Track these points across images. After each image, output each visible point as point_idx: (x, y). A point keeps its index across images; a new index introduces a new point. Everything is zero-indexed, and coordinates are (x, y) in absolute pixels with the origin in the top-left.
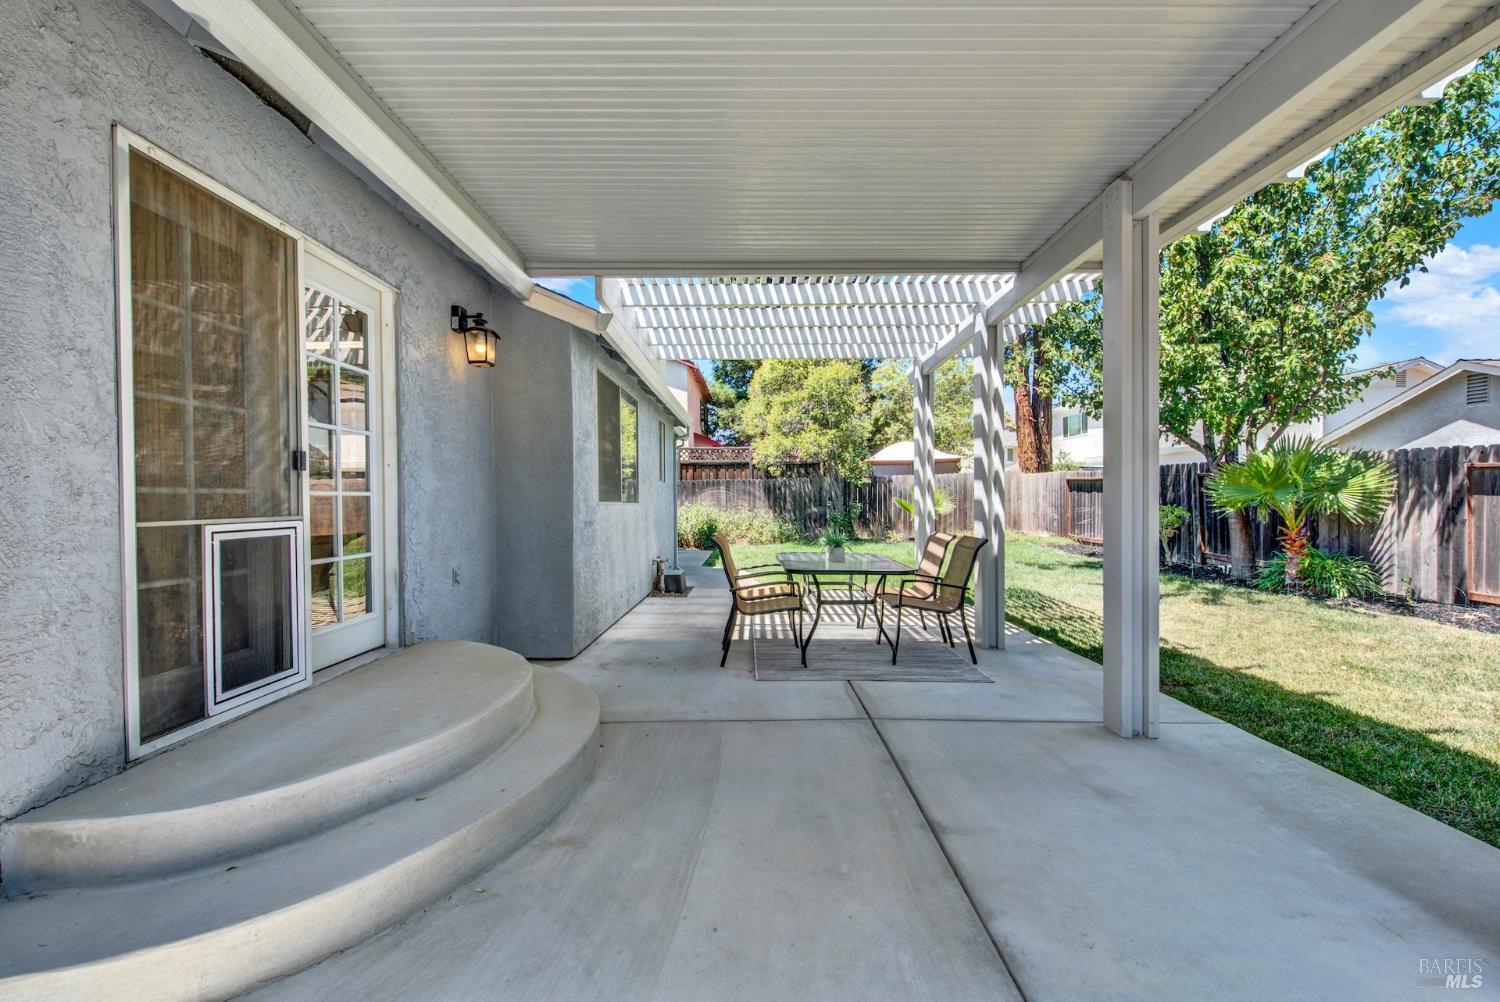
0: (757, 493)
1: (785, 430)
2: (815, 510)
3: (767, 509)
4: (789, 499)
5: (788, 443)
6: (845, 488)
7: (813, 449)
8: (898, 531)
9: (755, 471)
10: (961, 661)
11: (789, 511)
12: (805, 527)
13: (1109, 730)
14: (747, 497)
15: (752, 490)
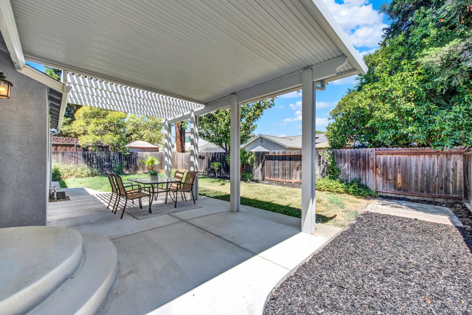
0: (79, 157)
1: (97, 133)
2: (107, 163)
3: (84, 163)
4: (95, 159)
5: (99, 138)
6: (120, 156)
7: (111, 142)
8: (140, 171)
9: (78, 148)
10: (191, 204)
11: (95, 164)
12: (102, 170)
13: (232, 211)
14: (73, 159)
15: (76, 156)
